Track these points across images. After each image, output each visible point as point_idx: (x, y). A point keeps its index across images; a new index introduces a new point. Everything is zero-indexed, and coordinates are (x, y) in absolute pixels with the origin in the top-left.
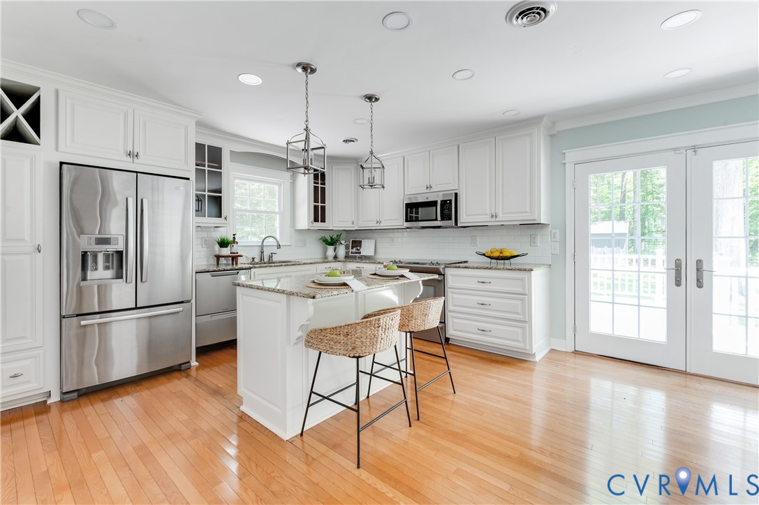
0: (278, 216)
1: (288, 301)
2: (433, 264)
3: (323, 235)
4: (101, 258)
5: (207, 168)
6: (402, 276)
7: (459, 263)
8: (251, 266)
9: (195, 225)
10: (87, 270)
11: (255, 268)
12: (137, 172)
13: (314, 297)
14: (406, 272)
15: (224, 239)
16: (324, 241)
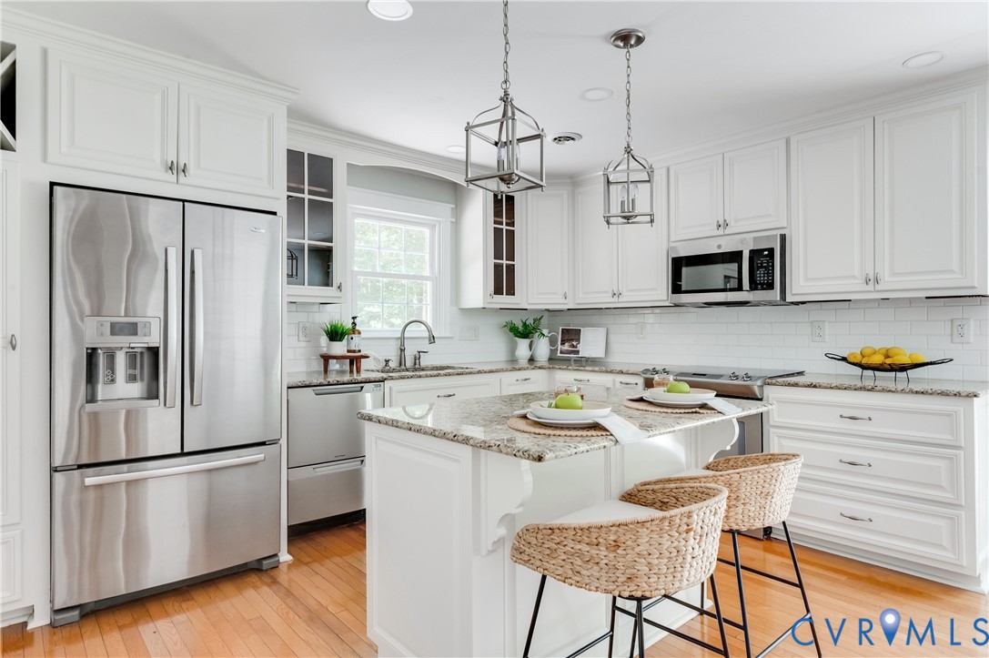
0: (429, 284)
1: (476, 461)
2: (737, 378)
3: (508, 319)
4: (121, 361)
5: (306, 196)
6: (704, 406)
7: (788, 375)
8: (384, 375)
9: (287, 299)
10: (97, 382)
11: (392, 378)
12: (184, 201)
13: (540, 459)
14: (708, 397)
15: (336, 327)
16: (511, 330)
